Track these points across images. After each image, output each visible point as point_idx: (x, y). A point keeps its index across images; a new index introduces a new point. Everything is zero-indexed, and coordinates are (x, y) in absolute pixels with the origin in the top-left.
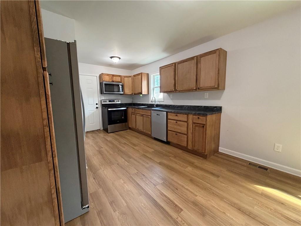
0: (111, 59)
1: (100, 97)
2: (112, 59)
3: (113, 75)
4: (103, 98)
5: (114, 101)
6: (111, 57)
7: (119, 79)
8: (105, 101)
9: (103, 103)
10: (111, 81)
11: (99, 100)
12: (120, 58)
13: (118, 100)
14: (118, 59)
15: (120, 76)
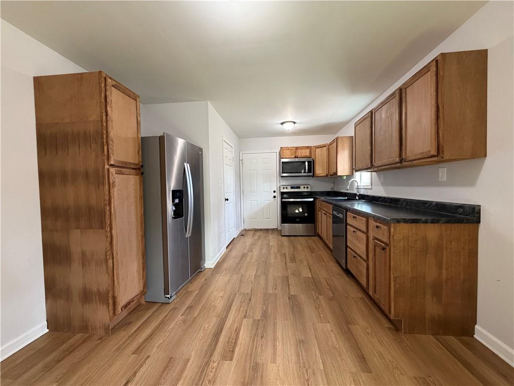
0: (281, 125)
1: (280, 182)
2: (284, 125)
3: (297, 148)
4: (284, 183)
5: (299, 188)
6: (282, 124)
7: (306, 153)
8: (285, 187)
9: (282, 190)
10: (293, 157)
11: (278, 186)
12: (294, 123)
13: (306, 186)
14: (292, 124)
15: (308, 147)
